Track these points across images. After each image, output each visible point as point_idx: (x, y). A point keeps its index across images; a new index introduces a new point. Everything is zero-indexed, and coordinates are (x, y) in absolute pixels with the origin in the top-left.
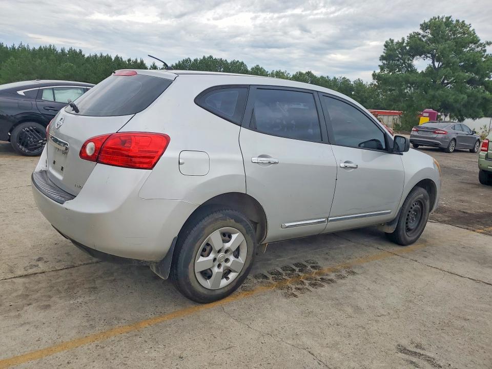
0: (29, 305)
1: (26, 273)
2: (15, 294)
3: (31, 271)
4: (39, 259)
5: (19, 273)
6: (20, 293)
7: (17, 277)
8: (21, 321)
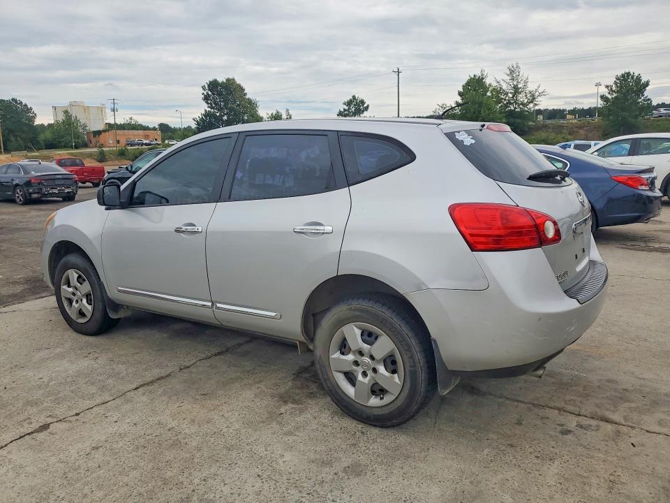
0: (627, 390)
1: (602, 424)
2: (633, 405)
3: (593, 423)
4: (568, 432)
5: (609, 427)
6: (627, 405)
7: (616, 423)
8: (643, 382)
